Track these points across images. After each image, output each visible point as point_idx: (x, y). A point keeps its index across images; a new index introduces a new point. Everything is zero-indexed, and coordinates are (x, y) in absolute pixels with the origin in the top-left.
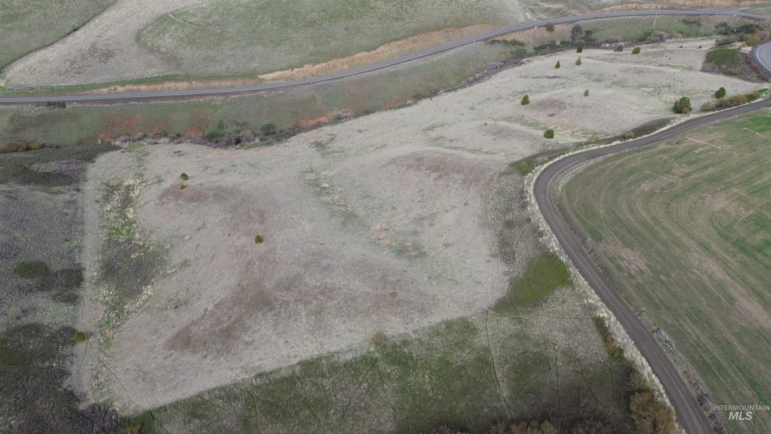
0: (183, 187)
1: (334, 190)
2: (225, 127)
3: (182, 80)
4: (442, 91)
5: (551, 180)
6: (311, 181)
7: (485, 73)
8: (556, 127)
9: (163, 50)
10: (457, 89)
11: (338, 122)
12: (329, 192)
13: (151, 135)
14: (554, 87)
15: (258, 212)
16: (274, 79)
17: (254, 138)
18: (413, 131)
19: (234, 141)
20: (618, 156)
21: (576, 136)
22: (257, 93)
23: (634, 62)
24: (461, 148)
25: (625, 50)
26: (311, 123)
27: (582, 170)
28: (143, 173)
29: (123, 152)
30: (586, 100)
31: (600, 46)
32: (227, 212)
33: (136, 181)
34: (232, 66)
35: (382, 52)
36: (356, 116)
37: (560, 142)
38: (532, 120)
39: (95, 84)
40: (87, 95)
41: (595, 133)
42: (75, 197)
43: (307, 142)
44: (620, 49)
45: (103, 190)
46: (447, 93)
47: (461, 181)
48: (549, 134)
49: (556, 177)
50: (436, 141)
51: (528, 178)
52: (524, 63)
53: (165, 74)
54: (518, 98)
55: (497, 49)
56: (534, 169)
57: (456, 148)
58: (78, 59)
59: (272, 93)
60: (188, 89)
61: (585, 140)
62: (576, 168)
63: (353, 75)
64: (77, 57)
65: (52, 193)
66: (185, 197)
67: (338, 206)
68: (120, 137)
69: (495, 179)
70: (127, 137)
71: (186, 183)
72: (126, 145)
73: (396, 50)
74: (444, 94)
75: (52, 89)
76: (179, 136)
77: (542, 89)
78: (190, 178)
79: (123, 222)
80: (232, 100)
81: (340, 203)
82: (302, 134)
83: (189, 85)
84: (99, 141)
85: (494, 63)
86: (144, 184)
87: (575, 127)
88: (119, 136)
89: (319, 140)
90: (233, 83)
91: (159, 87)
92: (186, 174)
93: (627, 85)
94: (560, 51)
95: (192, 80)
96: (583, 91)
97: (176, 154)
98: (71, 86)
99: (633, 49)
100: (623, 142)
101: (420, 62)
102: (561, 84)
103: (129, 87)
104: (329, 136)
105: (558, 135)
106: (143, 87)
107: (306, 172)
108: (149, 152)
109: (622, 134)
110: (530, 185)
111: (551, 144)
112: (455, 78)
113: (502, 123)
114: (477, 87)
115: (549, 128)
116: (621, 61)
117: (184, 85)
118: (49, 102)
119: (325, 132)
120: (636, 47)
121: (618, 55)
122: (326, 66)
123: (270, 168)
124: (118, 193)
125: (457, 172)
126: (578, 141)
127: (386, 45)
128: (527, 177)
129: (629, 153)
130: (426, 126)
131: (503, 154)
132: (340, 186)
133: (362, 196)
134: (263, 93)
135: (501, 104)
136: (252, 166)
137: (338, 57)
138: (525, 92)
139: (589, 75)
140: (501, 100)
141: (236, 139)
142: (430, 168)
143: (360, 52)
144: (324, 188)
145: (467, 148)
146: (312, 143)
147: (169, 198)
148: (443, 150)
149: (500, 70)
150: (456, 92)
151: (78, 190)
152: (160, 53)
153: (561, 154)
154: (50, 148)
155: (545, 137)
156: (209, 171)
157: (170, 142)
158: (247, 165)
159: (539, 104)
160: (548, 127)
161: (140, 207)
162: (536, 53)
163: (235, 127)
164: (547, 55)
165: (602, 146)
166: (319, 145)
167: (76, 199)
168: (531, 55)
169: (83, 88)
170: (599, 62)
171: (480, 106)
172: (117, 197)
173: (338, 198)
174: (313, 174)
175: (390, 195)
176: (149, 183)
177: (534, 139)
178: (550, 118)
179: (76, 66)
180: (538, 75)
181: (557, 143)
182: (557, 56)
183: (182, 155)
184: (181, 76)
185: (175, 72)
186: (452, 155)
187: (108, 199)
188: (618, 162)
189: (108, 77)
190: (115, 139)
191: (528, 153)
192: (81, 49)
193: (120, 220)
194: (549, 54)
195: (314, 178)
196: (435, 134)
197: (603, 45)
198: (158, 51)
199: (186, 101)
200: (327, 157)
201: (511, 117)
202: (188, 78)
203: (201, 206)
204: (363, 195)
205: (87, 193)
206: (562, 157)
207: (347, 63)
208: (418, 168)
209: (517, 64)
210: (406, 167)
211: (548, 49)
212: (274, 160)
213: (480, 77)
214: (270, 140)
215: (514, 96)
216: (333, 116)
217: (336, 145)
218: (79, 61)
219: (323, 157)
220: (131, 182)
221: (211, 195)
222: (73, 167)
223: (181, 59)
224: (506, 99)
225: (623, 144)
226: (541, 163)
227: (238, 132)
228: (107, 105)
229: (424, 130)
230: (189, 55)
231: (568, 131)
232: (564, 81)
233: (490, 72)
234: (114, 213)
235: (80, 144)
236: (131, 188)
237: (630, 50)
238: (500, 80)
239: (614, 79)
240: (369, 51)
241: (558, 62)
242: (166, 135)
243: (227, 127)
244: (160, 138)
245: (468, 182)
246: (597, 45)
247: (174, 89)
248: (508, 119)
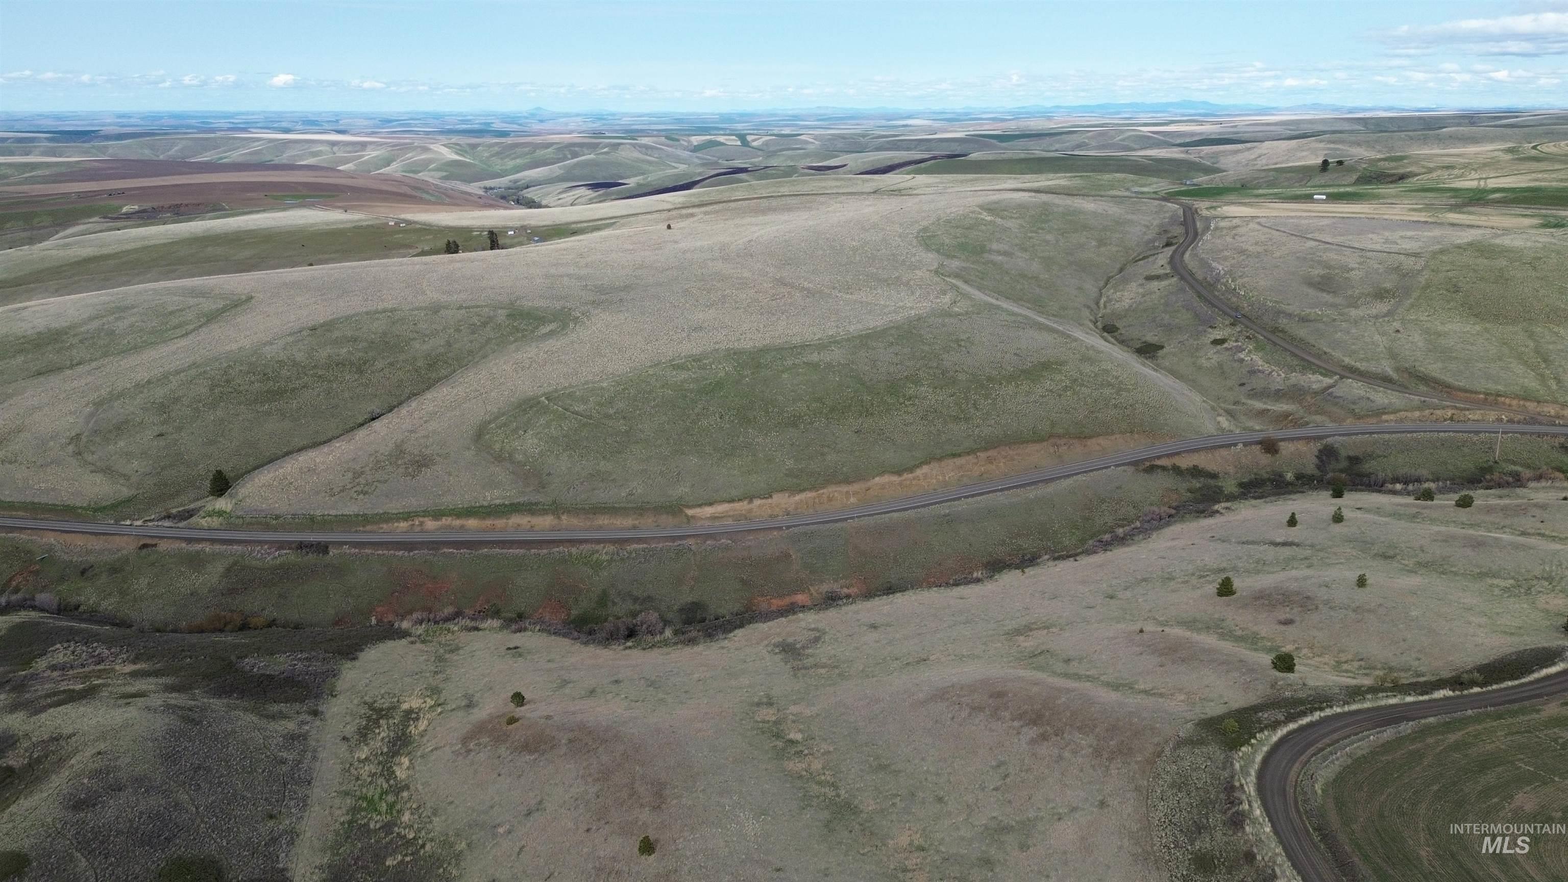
0: (512, 721)
1: (812, 749)
2: (610, 604)
3: (544, 512)
4: (1047, 557)
5: (1297, 764)
6: (767, 725)
7: (1136, 528)
8: (1297, 649)
9: (519, 457)
10: (1077, 555)
11: (831, 606)
12: (802, 751)
13: (469, 612)
14: (1287, 564)
15: (652, 784)
16: (714, 518)
17: (664, 629)
18: (985, 633)
19: (623, 631)
20: (1449, 723)
21: (1347, 671)
22: (679, 542)
23: (1463, 524)
24: (1089, 678)
25: (1441, 499)
26: (777, 603)
27: (1367, 750)
28: (441, 686)
29: (412, 643)
30: (1361, 596)
31: (1383, 488)
32: (590, 780)
33: (425, 702)
34: (639, 491)
35: (925, 476)
36: (869, 595)
37: (1311, 683)
38: (1243, 629)
39: (388, 513)
40: (371, 532)
41: (1391, 669)
42: (307, 728)
43: (766, 642)
44: (1428, 495)
45: (361, 717)
46: (1056, 562)
47: (1090, 750)
48: (1285, 663)
49: (1308, 761)
50: (1034, 657)
51: (1242, 758)
52: (1217, 512)
53: (515, 501)
54: (1210, 582)
55: (1160, 483)
56: (1255, 737)
57: (1077, 677)
58: (367, 469)
59: (708, 542)
60: (553, 529)
61: (1367, 682)
62: (1352, 743)
63: (864, 516)
64: (367, 465)
65: (267, 717)
66: (513, 743)
67: (819, 783)
68: (411, 614)
69: (1167, 751)
70: (425, 615)
71: (520, 711)
72: (420, 630)
73: (952, 474)
74: (1051, 563)
75: (312, 519)
76: (520, 616)
77: (1261, 566)
78: (529, 702)
79: (385, 786)
80: (631, 553)
81: (823, 778)
82: (756, 625)
83: (556, 522)
84: (373, 619)
85: (1155, 508)
86: (439, 710)
87: (1341, 651)
88: (410, 612)
89: (790, 640)
90: (637, 522)
91: (500, 523)
92: (523, 693)
93: (1453, 569)
94: (1295, 493)
95: (563, 513)
96: (1354, 576)
97: (509, 651)
98: (346, 515)
99: (1456, 497)
100: (1458, 693)
101: (1001, 499)
102: (1301, 560)
103: (446, 521)
104: (810, 633)
105: (1305, 665)
106: (472, 523)
107: (758, 704)
108: (460, 645)
109: (1454, 674)
110: (1248, 774)
111: (1291, 685)
112: (1074, 534)
113: (1177, 632)
114: (1120, 554)
115: (1283, 649)
116: (1433, 521)
117: (547, 521)
118: (301, 542)
119: (803, 624)
120: (1465, 492)
121: (1425, 508)
122: (815, 498)
123: (686, 692)
124: (388, 724)
125: (1080, 729)
126: (1353, 682)
127: (935, 465)
128: (1241, 754)
129: (1477, 719)
130: (1010, 625)
131: (1182, 697)
132: (825, 740)
133: (871, 766)
134: (691, 541)
135: (1173, 591)
136: (651, 684)
137: (839, 483)
138: (1224, 570)
139: (1363, 544)
140: (1172, 583)
141: (628, 628)
142: (1020, 717)
143: (882, 474)
144: (792, 742)
145: (1102, 678)
146: (776, 645)
147: (481, 741)
148: (1050, 680)
149: (1168, 524)
150: (1076, 560)
151: (315, 713)
152: (513, 463)
153: (1316, 709)
154: (284, 627)
155: (1275, 667)
156: (567, 691)
157: (502, 628)
158: (642, 681)
159: (1256, 598)
160: (1279, 647)
161: (422, 756)
162: (1244, 494)
163: (630, 606)
164: (1267, 500)
165: (1409, 699)
166: (788, 650)
167: (308, 732)
168: (1231, 498)
169: (366, 519)
170: (1384, 519)
171: (1128, 594)
172: (383, 732)
173: (820, 766)
174: (771, 711)
175: (932, 769)
176: (449, 707)
177: (1252, 670)
178: (1283, 628)
179: (362, 480)
180: (1251, 539)
181: (1304, 684)
182: (1290, 502)
183: (520, 655)
184: (544, 505)
185: (535, 498)
186: (1068, 691)
187: (365, 735)
188: (1452, 738)
189: (413, 503)
190: (403, 617)
191: (1238, 700)
192: (376, 452)
193: (381, 781)
194: (1273, 498)
195: (774, 718)
196: (1032, 643)
197: (1390, 486)
198: (511, 459)
199: (545, 551)
200: (804, 676)
201: (1195, 621)
202: (556, 509)
203: (541, 764)
204: (875, 764)
205: (330, 721)
206: (1317, 715)
207: (855, 493)
208: (995, 714)
209: (1201, 513)
210: (967, 711)
211: (1268, 487)
212: (696, 676)
213: (1125, 535)
214: (694, 634)
215: (1201, 577)
216: (821, 593)
217: (823, 652)
218: (369, 473)
219: (795, 676)
220: (415, 703)
221: (563, 741)
222: (316, 667)
223: (549, 474)
224: (1183, 582)
225: (1458, 697)
226: (1270, 726)
227: (634, 615)
228: (401, 553)
229: (1008, 634)
230: (564, 468)
231: (1326, 658)
232: (1308, 552)
233: (1146, 526)
234: (371, 766)
235: (336, 623)
236: (414, 716)
237: (1451, 500)
238: (1170, 544)
239: (1422, 555)
240: (899, 473)
241: (1293, 514)
242: (496, 614)
243: (614, 604)
244: (484, 619)
245: (1106, 755)
246: (1377, 486)
247: (528, 527)
248: (1190, 624)
